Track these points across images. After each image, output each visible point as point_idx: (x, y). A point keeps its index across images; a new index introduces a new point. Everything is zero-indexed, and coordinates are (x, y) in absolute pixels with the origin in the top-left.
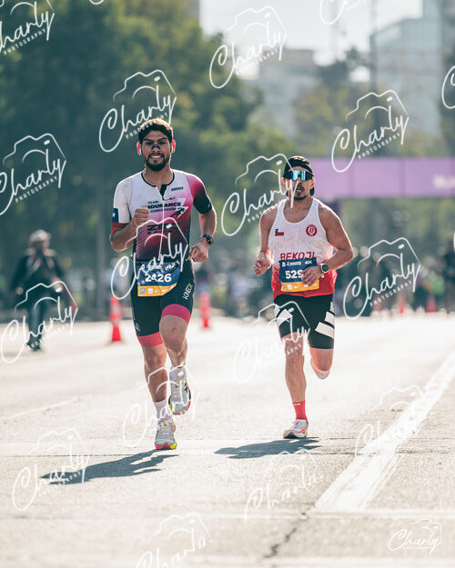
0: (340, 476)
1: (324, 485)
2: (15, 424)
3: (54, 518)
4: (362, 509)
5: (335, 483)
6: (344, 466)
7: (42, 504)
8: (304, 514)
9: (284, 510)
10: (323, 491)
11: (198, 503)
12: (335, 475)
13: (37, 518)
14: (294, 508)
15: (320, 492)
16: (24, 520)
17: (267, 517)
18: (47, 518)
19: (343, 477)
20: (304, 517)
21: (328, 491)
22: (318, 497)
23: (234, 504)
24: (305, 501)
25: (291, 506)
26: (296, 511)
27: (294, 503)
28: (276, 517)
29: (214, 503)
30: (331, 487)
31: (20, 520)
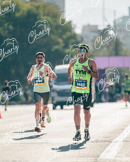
0: (107, 148)
1: (102, 151)
3: (24, 161)
4: (113, 158)
5: (105, 150)
6: (108, 145)
7: (20, 157)
8: (96, 159)
9: (91, 159)
10: (102, 153)
11: (65, 157)
12: (105, 148)
13: (19, 161)
14: (93, 158)
15: (101, 153)
17: (85, 160)
19: (107, 149)
20: (96, 160)
21: (103, 152)
22: (100, 155)
23: (76, 157)
24: (96, 156)
25: (92, 157)
26: (94, 159)
27: (93, 156)
28: (88, 160)
29: (70, 157)
30: (104, 152)
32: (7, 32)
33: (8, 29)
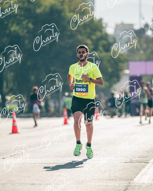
0: (142, 170)
1: (137, 173)
2: (31, 152)
3: (44, 185)
4: (150, 182)
5: (141, 173)
6: (144, 167)
7: (40, 180)
8: (130, 183)
9: (124, 182)
10: (137, 176)
11: (94, 179)
12: (140, 170)
13: (38, 185)
14: (126, 181)
15: (135, 176)
16: (34, 186)
17: (117, 184)
18: (42, 185)
19: (143, 171)
20: (130, 185)
21: (138, 175)
22: (135, 178)
23: (106, 180)
24: (130, 179)
25: (125, 181)
26: (127, 182)
27: (126, 180)
28: (120, 184)
29: (99, 180)
30: (139, 174)
31: (32, 185)
32: (25, 31)
33: (27, 28)
